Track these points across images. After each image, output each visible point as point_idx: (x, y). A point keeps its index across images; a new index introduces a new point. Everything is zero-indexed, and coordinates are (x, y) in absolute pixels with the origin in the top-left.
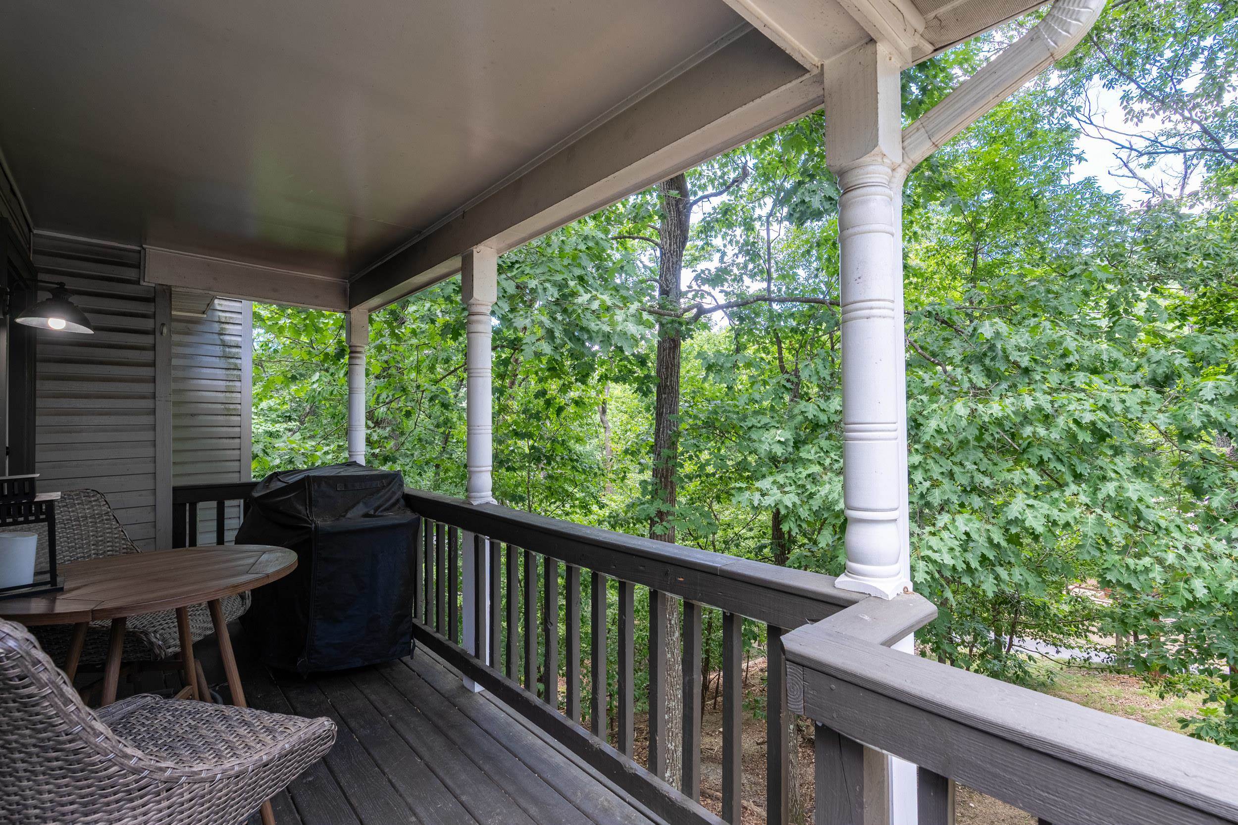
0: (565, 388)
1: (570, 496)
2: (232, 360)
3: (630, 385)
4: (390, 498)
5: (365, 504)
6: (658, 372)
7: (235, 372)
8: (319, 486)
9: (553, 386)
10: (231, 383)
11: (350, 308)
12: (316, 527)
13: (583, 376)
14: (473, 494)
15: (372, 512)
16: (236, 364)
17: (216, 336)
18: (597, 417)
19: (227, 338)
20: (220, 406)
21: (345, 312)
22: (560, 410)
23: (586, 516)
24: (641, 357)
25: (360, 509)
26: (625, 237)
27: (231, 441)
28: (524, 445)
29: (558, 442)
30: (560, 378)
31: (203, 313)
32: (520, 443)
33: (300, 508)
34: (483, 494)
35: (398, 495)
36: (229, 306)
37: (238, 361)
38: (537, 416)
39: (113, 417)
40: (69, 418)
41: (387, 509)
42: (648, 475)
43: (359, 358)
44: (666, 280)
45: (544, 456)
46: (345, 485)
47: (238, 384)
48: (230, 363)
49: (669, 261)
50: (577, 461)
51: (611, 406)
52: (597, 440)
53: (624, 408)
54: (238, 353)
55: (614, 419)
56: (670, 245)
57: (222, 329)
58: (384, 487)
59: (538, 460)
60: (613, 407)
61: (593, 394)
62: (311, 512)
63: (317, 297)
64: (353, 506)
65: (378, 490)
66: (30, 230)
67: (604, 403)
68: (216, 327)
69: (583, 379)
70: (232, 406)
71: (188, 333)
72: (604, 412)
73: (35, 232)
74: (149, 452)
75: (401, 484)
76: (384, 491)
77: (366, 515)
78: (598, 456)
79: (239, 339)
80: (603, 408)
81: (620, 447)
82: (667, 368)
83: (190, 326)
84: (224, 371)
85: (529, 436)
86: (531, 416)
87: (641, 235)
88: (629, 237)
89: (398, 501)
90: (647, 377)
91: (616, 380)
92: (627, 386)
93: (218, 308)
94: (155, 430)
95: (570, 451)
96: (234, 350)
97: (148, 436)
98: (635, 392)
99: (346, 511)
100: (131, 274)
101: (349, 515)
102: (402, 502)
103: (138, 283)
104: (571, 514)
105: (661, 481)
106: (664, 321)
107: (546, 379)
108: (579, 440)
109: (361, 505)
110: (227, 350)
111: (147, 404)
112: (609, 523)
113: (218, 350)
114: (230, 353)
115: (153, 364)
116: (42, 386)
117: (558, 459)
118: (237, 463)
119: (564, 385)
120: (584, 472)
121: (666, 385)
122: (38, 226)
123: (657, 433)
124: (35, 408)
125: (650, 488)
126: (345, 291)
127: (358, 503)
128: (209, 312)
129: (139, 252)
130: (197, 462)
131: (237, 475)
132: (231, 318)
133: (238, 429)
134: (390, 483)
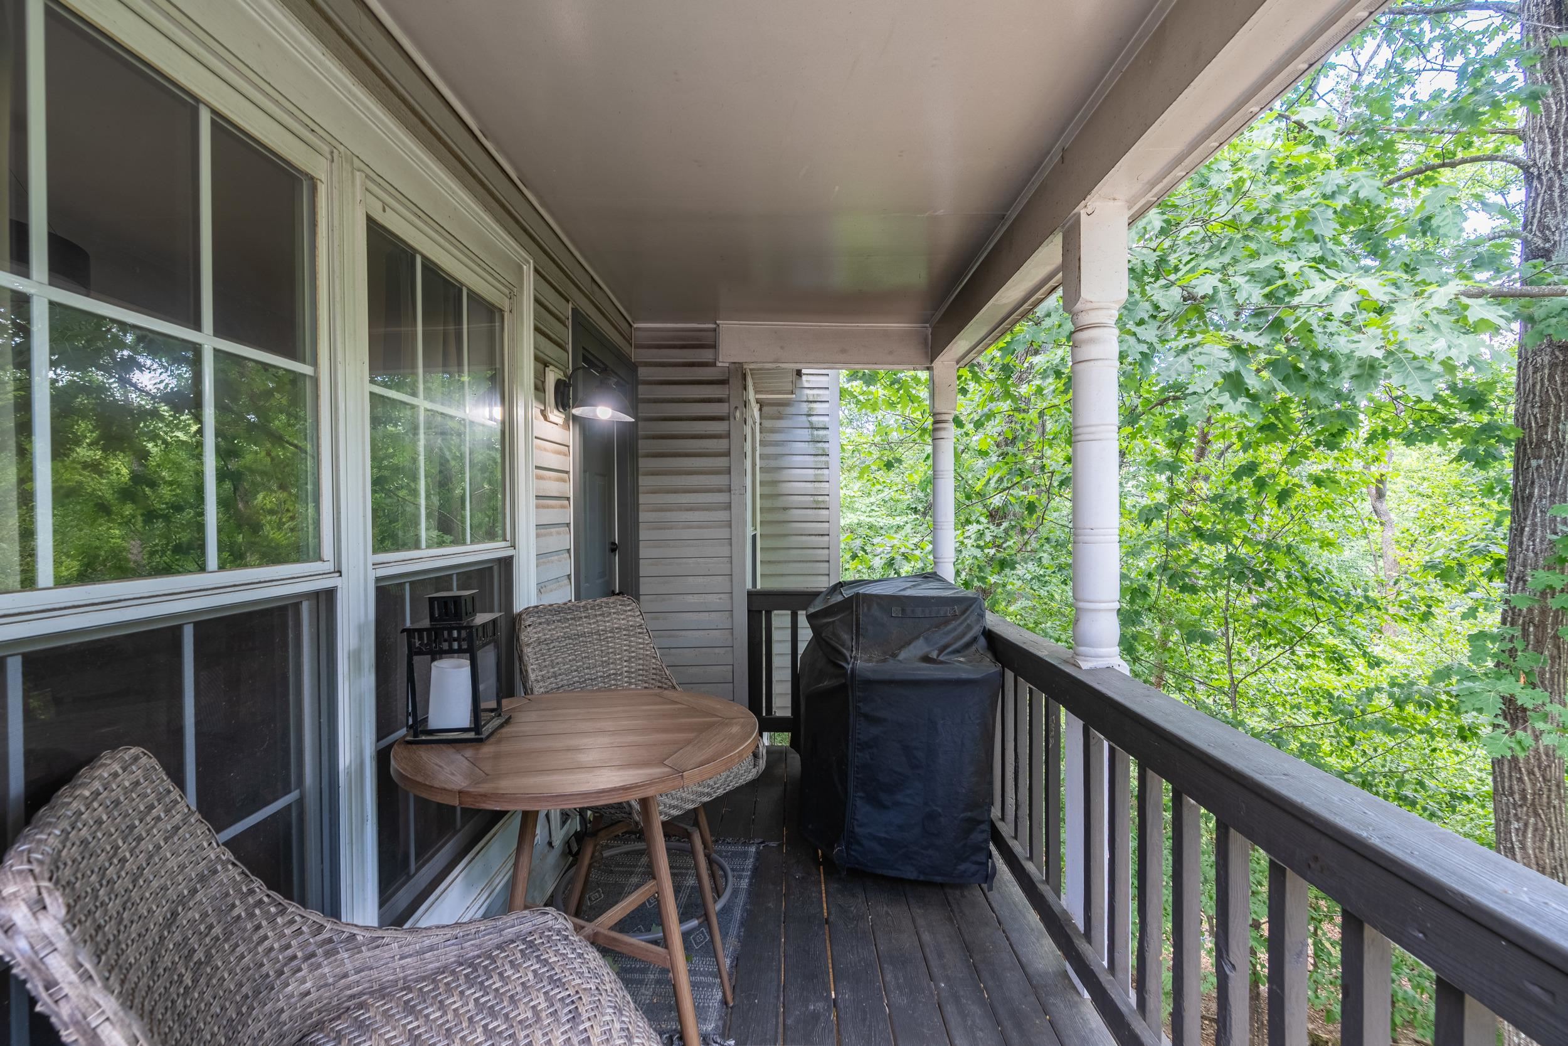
0: (1295, 456)
1: (1307, 638)
2: (820, 445)
3: (1443, 445)
4: (964, 634)
5: (927, 639)
6: (1520, 417)
7: (824, 458)
8: (869, 609)
9: (1271, 455)
10: (819, 472)
11: (932, 361)
12: (853, 670)
13: (1333, 435)
14: (1082, 649)
15: (934, 655)
16: (823, 449)
17: (804, 418)
18: (1366, 507)
19: (814, 419)
20: (811, 498)
21: (928, 369)
22: (1283, 497)
23: (1340, 675)
24: (1473, 392)
25: (919, 648)
26: (1433, 168)
27: (820, 538)
28: (1218, 553)
29: (1278, 549)
30: (1284, 440)
31: (792, 393)
32: (1209, 549)
33: (846, 637)
34: (1103, 651)
35: (976, 630)
36: (817, 382)
37: (826, 445)
38: (1238, 506)
39: (697, 513)
40: (663, 514)
41: (957, 651)
42: (1491, 621)
43: (944, 429)
44: (1543, 227)
45: (1252, 570)
46: (903, 610)
47: (826, 472)
48: (818, 448)
49: (1550, 188)
50: (1319, 582)
51: (1396, 487)
52: (1364, 542)
53: (1425, 488)
54: (825, 436)
55: (1403, 508)
56: (1555, 154)
57: (810, 409)
58: (955, 617)
59: (1240, 577)
60: (1399, 487)
61: (1357, 465)
62: (857, 643)
63: (891, 353)
64: (909, 643)
65: (947, 622)
66: (631, 326)
67: (1380, 481)
68: (804, 407)
69: (1332, 440)
70: (820, 498)
71: (780, 417)
72: (1380, 495)
73: (635, 326)
74: (725, 551)
75: (982, 616)
76: (954, 624)
77: (926, 659)
78: (1368, 569)
79: (826, 419)
80: (1378, 489)
81: (1419, 557)
82: (1544, 406)
83: (781, 409)
84: (812, 458)
85: (1223, 538)
86: (1226, 506)
87: (1473, 152)
88: (1443, 165)
89: (975, 639)
90: (1488, 430)
91: (1409, 439)
92: (1435, 447)
93: (806, 385)
94: (730, 527)
95: (1303, 565)
96: (822, 432)
97: (724, 533)
98: (1458, 459)
99: (901, 648)
100: (706, 355)
101: (903, 655)
102: (982, 641)
103: (714, 364)
104: (1308, 668)
105: (1525, 632)
106: (1538, 313)
107: (1258, 444)
108: (1326, 544)
109: (921, 641)
110: (816, 432)
111: (722, 498)
112: (1391, 696)
113: (805, 434)
114: (818, 436)
115: (727, 454)
116: (644, 481)
117: (1281, 576)
118: (826, 565)
119: (1292, 453)
120: (1333, 601)
121: (1542, 441)
122: (636, 320)
123: (1516, 535)
124: (638, 504)
125: (1493, 647)
126: (926, 339)
127: (917, 638)
128: (797, 391)
129: (715, 330)
130: (789, 562)
131: (826, 578)
132: (818, 395)
133: (826, 525)
134: (964, 612)
